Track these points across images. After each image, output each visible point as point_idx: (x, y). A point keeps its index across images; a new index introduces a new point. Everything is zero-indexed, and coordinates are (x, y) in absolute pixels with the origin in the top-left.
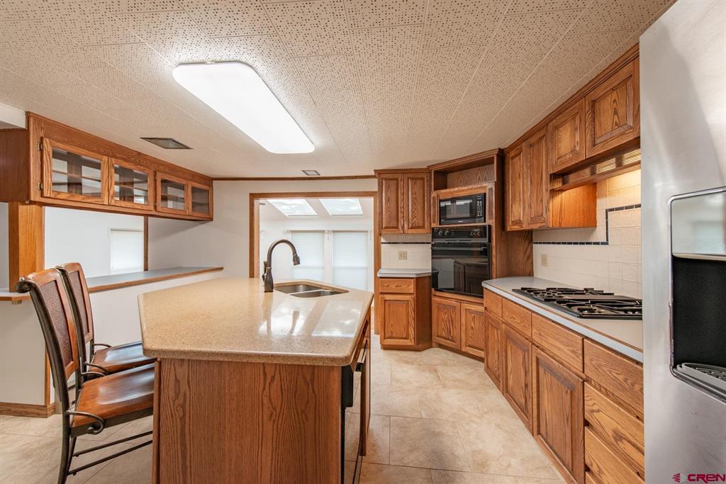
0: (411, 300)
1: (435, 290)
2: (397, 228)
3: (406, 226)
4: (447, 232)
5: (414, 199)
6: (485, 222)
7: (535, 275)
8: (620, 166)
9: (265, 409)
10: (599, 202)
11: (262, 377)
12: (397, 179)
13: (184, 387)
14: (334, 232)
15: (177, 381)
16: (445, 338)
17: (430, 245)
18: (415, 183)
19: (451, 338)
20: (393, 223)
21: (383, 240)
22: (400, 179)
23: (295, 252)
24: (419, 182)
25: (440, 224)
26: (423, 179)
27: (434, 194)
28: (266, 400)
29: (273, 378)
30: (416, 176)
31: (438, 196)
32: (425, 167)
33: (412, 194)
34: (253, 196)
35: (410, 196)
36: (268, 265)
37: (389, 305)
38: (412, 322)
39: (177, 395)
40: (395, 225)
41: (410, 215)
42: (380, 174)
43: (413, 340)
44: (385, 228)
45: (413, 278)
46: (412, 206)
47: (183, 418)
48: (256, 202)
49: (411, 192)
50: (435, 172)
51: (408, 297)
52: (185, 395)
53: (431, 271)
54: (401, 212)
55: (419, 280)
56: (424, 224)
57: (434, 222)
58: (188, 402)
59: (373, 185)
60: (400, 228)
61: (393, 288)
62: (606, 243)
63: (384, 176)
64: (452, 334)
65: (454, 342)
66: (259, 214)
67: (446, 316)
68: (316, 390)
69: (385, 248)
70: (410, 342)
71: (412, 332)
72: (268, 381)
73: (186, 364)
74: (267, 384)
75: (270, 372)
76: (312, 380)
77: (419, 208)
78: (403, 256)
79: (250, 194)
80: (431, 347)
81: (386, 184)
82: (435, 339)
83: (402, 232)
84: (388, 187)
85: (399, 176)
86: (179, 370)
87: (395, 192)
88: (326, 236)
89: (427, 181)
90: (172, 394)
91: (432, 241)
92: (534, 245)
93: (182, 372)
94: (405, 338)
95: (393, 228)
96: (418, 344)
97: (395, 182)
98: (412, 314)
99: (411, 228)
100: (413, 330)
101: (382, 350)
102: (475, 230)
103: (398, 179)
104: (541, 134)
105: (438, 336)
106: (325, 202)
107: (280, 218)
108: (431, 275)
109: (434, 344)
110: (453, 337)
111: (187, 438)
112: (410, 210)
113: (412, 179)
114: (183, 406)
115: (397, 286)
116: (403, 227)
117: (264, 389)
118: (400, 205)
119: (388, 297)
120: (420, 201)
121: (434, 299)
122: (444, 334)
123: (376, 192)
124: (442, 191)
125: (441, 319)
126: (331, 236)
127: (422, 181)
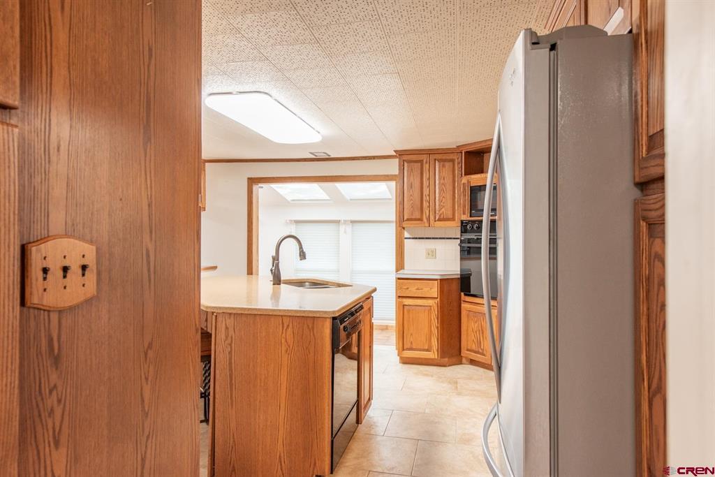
0: (435, 305)
1: (465, 295)
2: (421, 220)
3: (432, 217)
4: (476, 225)
5: (441, 185)
9: (283, 346)
11: (281, 326)
12: (421, 162)
13: (231, 332)
14: (353, 222)
15: (227, 328)
16: (475, 352)
17: (459, 241)
18: (444, 166)
19: (480, 351)
20: (417, 215)
21: (406, 235)
22: (424, 161)
23: (301, 247)
24: (448, 165)
25: (471, 216)
26: (453, 161)
27: (464, 180)
28: (283, 341)
29: (288, 326)
30: (445, 157)
31: (469, 182)
33: (440, 179)
34: (252, 181)
35: (437, 182)
36: (276, 259)
37: (409, 311)
38: (435, 331)
39: (227, 337)
40: (419, 217)
41: (437, 204)
42: (400, 154)
43: (436, 353)
44: (408, 220)
45: (436, 280)
46: (440, 193)
47: (230, 353)
48: (255, 187)
49: (439, 177)
50: (466, 153)
51: (430, 302)
52: (232, 337)
53: (459, 273)
54: (426, 201)
55: (444, 282)
56: (454, 215)
57: (464, 214)
58: (234, 342)
59: (393, 167)
60: (425, 220)
61: (413, 290)
63: (405, 158)
64: (482, 347)
65: (484, 355)
66: (258, 202)
67: (476, 325)
68: (316, 334)
69: (408, 244)
70: (433, 355)
71: (435, 343)
72: (285, 328)
73: (232, 316)
74: (284, 330)
75: (286, 321)
76: (313, 328)
77: (449, 196)
78: (432, 254)
79: (249, 178)
80: (461, 364)
81: (408, 167)
82: (464, 353)
83: (427, 225)
84: (410, 171)
85: (424, 158)
86: (228, 321)
87: (419, 176)
88: (342, 228)
89: (459, 163)
90: (223, 337)
91: (461, 235)
93: (230, 322)
94: (427, 350)
95: (416, 220)
96: (443, 356)
97: (420, 164)
98: (435, 323)
99: (439, 220)
100: (436, 340)
101: (401, 365)
103: (423, 161)
105: (468, 350)
106: (341, 186)
107: (282, 203)
108: (459, 277)
109: (464, 360)
110: (483, 350)
111: (233, 365)
112: (437, 199)
113: (440, 161)
114: (231, 345)
115: (418, 289)
116: (429, 219)
117: (282, 333)
118: (426, 192)
119: (407, 302)
120: (449, 187)
121: (464, 305)
122: (474, 347)
123: (396, 176)
124: (473, 176)
125: (470, 329)
126: (349, 228)
127: (451, 164)
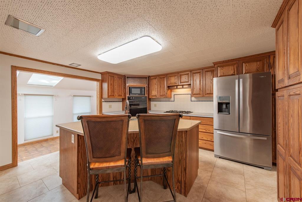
2: (114, 96)
3: (117, 95)
4: (134, 98)
5: (119, 85)
6: (145, 95)
7: (151, 109)
8: (177, 88)
10: (172, 93)
18: (119, 80)
21: (104, 101)
25: (130, 95)
27: (127, 85)
31: (129, 85)
32: (124, 75)
41: (118, 91)
42: (108, 73)
44: (110, 96)
49: (118, 82)
50: (127, 77)
54: (115, 90)
56: (122, 94)
57: (127, 94)
62: (174, 101)
63: (109, 75)
69: (104, 104)
78: (110, 107)
81: (110, 78)
85: (115, 76)
87: (113, 82)
89: (123, 80)
92: (151, 102)
97: (113, 78)
99: (119, 96)
102: (143, 98)
104: (165, 76)
113: (119, 78)
118: (115, 87)
120: (121, 86)
123: (100, 80)
